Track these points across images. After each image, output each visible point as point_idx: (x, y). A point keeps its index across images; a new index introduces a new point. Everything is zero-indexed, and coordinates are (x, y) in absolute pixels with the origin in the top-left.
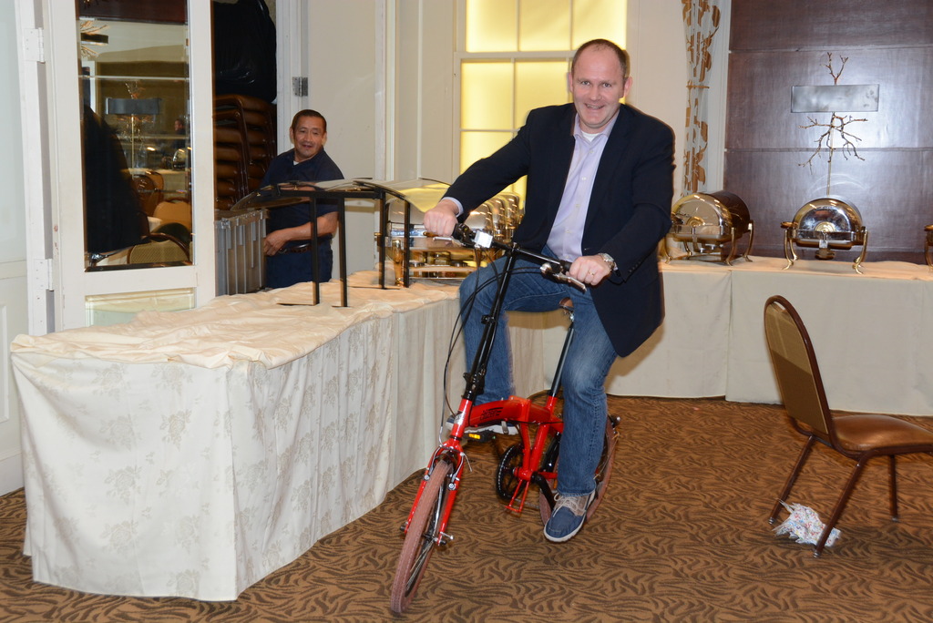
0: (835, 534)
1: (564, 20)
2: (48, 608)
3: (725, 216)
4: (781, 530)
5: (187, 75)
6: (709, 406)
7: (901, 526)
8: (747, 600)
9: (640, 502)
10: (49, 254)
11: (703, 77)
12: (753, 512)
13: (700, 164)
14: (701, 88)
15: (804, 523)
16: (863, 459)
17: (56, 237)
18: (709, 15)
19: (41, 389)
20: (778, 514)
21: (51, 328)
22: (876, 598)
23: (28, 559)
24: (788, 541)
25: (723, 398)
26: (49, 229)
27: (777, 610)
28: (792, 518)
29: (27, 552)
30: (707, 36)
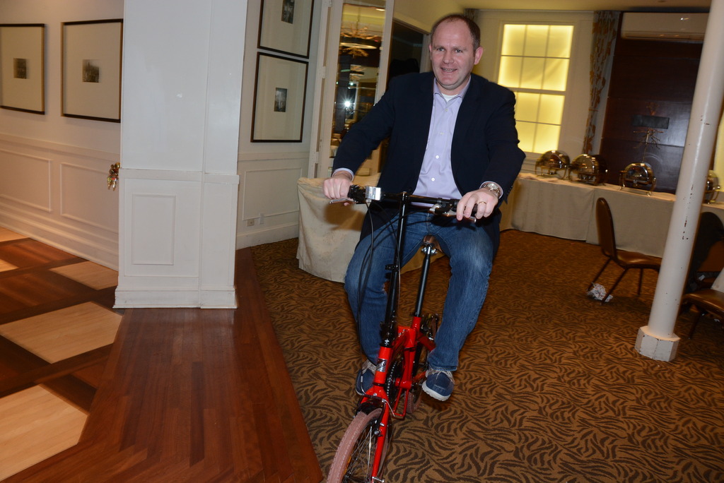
0: (610, 297)
1: (540, 77)
2: (302, 277)
3: (596, 165)
4: (588, 293)
5: (375, 87)
6: (579, 243)
7: (640, 298)
8: (567, 317)
9: (536, 276)
10: (318, 150)
11: (595, 107)
12: (581, 285)
13: (591, 143)
14: (594, 111)
15: (599, 291)
16: (627, 267)
17: (321, 143)
18: (601, 81)
19: (306, 199)
20: (591, 287)
21: (316, 177)
22: (619, 323)
23: (298, 260)
24: (592, 298)
25: (585, 241)
26: (319, 141)
27: (577, 322)
28: (594, 289)
29: (298, 258)
30: (599, 89)
